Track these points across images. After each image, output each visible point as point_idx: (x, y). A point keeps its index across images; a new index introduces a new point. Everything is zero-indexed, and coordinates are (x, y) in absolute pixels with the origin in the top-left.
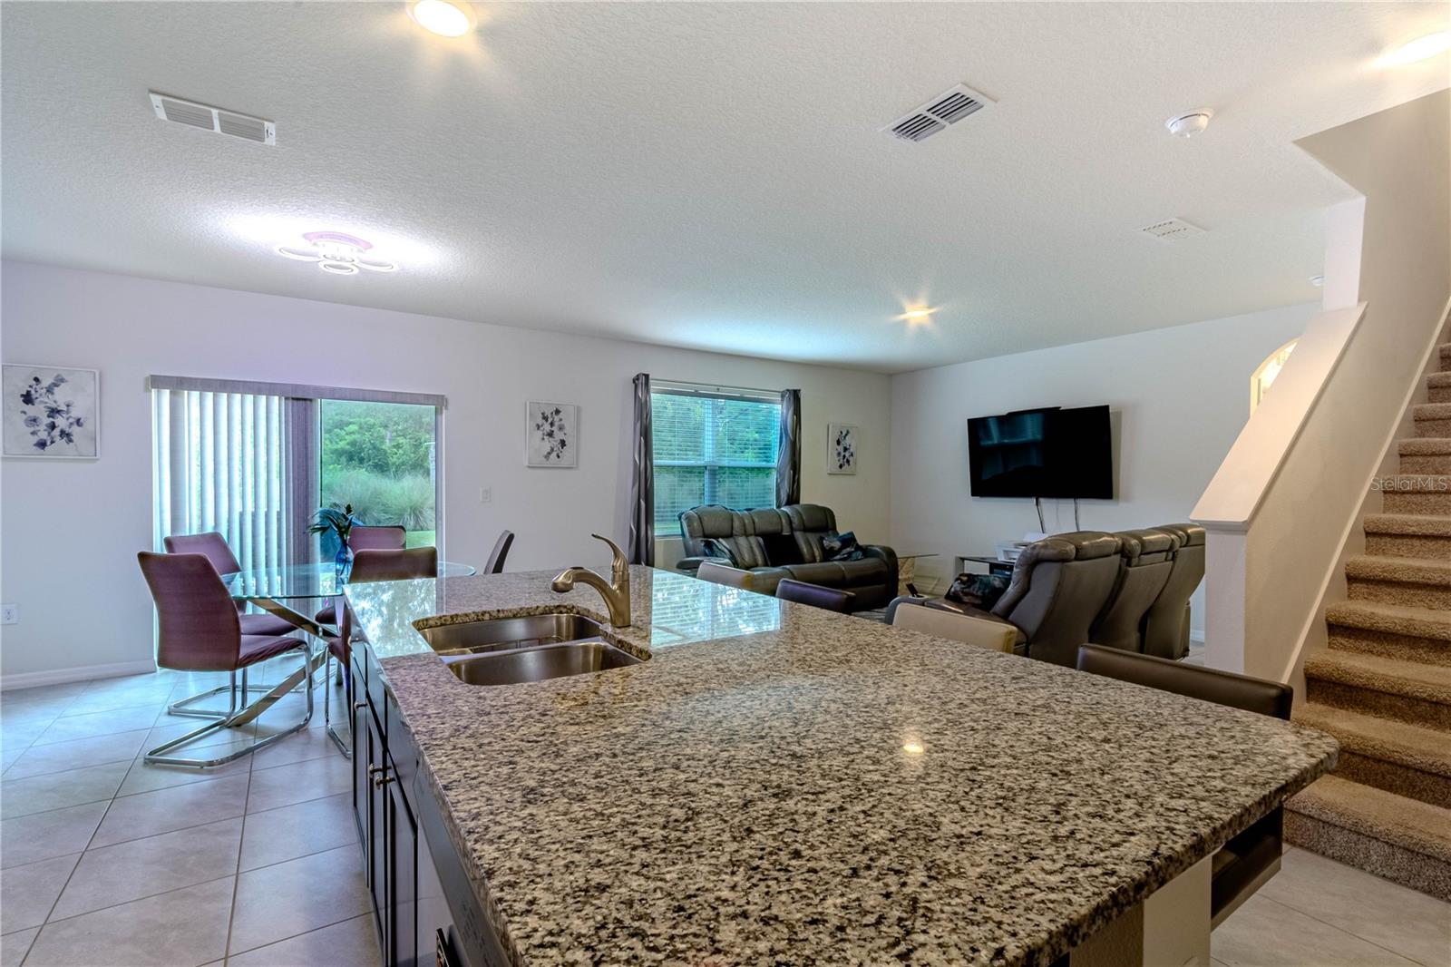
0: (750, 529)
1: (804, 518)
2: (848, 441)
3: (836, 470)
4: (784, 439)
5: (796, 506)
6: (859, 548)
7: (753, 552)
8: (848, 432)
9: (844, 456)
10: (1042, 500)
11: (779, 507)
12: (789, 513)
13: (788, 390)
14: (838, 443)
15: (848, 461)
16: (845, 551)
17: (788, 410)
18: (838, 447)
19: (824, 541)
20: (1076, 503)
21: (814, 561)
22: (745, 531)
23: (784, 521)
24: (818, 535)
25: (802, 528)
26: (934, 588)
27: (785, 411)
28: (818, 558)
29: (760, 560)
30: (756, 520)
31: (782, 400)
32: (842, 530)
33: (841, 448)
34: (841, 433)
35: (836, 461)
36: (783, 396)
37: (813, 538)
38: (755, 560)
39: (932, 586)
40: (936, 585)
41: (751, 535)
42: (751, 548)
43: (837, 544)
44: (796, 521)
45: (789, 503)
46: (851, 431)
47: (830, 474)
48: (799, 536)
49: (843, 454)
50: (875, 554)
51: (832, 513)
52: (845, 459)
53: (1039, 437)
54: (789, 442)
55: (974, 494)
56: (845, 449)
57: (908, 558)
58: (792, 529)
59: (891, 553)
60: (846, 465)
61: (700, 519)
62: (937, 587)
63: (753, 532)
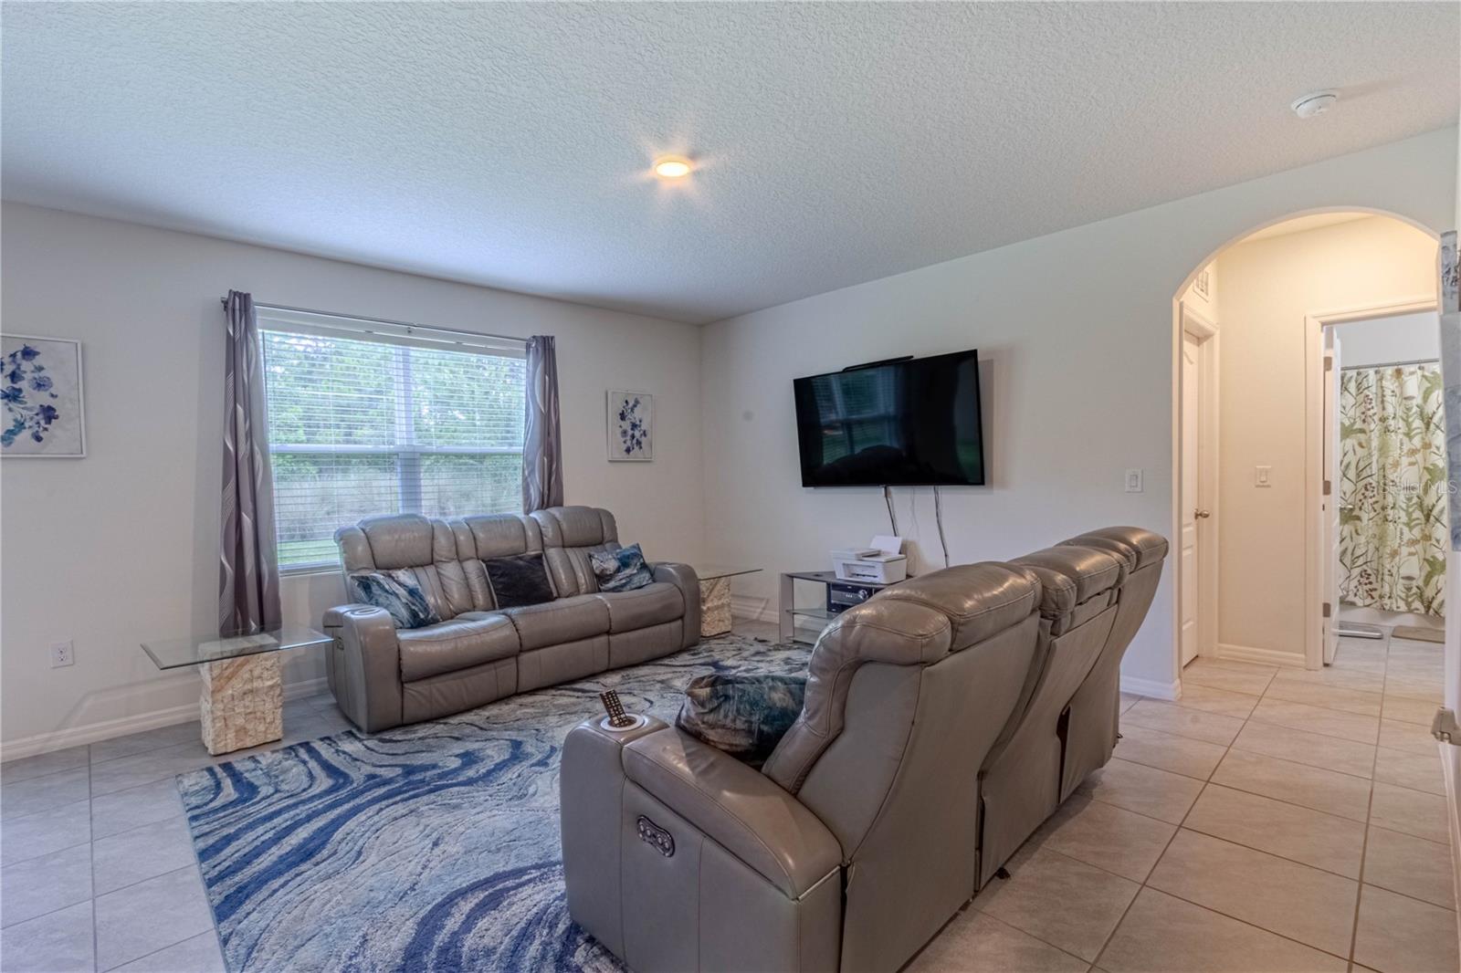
0: (467, 549)
1: (564, 526)
2: (638, 413)
3: (622, 455)
4: (531, 410)
5: (554, 511)
6: (644, 566)
7: (468, 586)
8: (637, 402)
9: (633, 437)
10: (892, 489)
11: (527, 512)
12: (539, 521)
13: (534, 337)
14: (623, 416)
15: (639, 443)
16: (621, 575)
17: (535, 367)
18: (622, 423)
19: (594, 561)
20: (936, 493)
21: (577, 592)
22: (457, 554)
23: (530, 534)
24: (586, 551)
25: (560, 543)
26: (761, 613)
27: (531, 369)
28: (583, 588)
29: (481, 598)
30: (481, 535)
31: (528, 352)
32: (626, 543)
33: (627, 425)
34: (627, 402)
35: (619, 444)
36: (528, 347)
37: (576, 556)
38: (472, 597)
39: (759, 610)
40: (764, 609)
41: (468, 559)
42: (466, 578)
43: (612, 565)
44: (549, 532)
45: (545, 504)
46: (640, 401)
47: (610, 461)
48: (554, 554)
49: (630, 432)
50: (667, 578)
51: (612, 516)
52: (634, 440)
53: (892, 410)
54: (538, 415)
55: (805, 484)
56: (634, 426)
57: (720, 577)
58: (543, 546)
59: (688, 574)
60: (636, 448)
61: (368, 538)
62: (766, 611)
63: (472, 553)
